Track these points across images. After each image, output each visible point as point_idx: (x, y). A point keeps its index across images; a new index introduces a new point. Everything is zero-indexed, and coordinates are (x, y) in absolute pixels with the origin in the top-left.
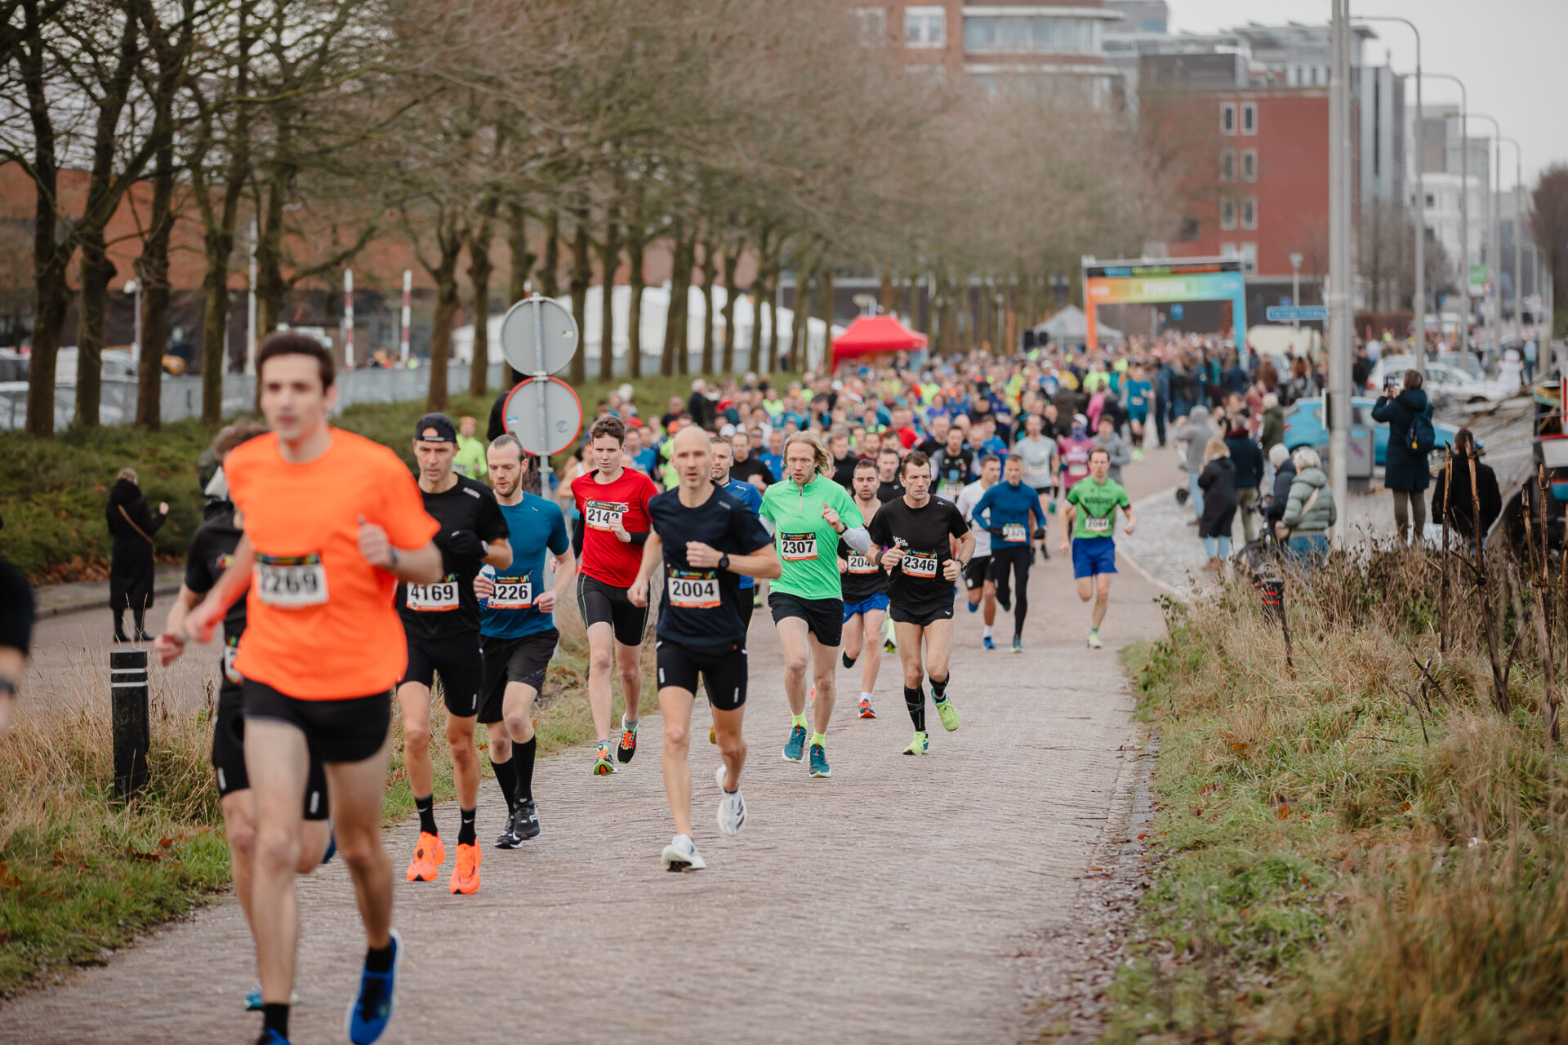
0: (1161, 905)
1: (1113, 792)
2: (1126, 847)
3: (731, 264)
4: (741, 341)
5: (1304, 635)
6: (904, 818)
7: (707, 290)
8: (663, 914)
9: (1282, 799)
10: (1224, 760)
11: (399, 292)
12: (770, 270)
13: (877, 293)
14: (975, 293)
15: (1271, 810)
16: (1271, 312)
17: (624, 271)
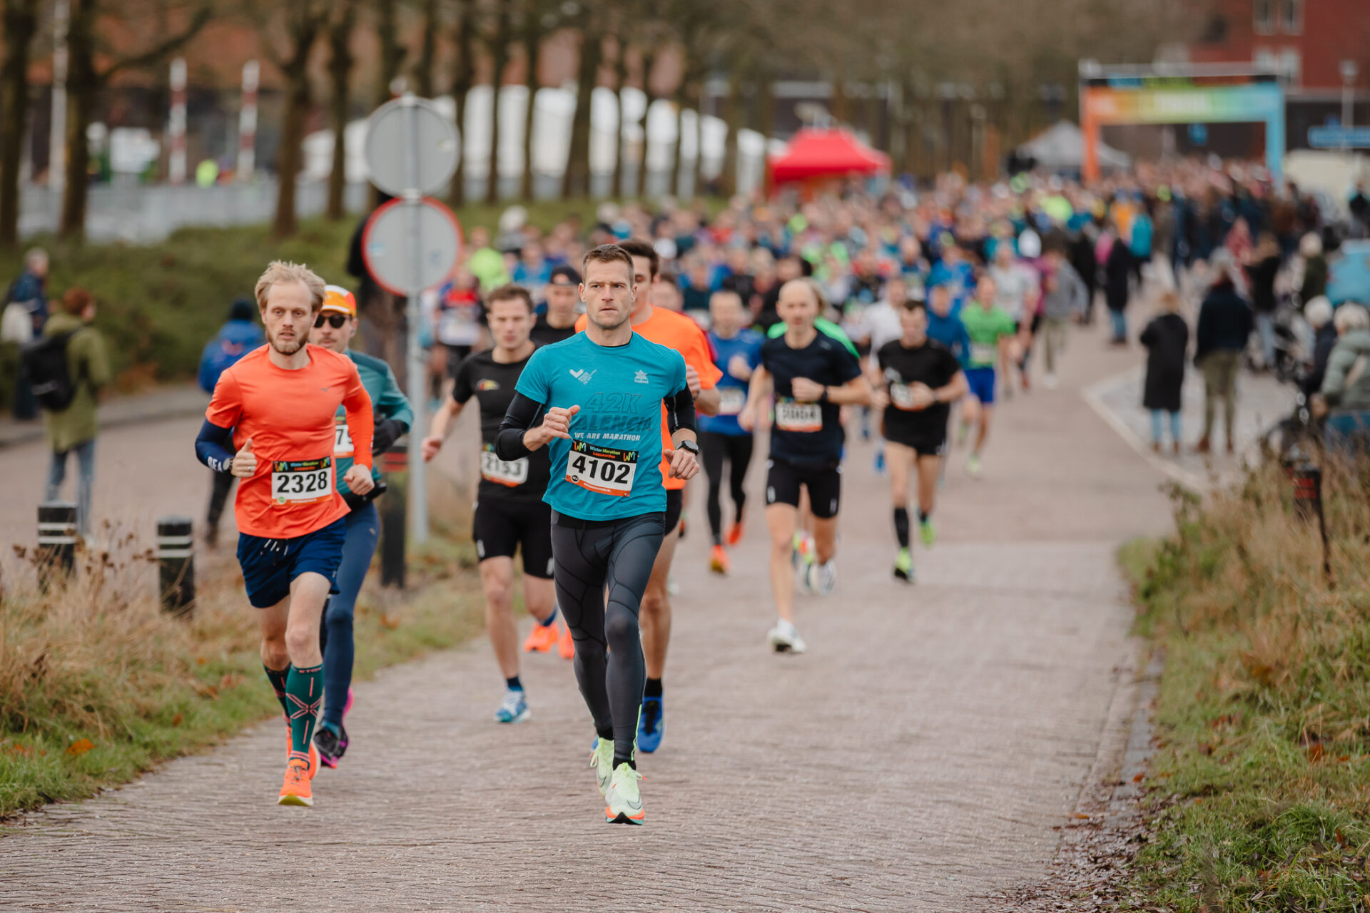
0: (1161, 864)
1: (1104, 722)
2: (1119, 791)
3: (648, 64)
4: (659, 160)
5: (1346, 537)
6: (845, 748)
7: (617, 93)
8: (547, 859)
9: (1314, 737)
10: (1243, 686)
11: (238, 91)
12: (695, 73)
13: (827, 104)
14: (949, 108)
15: (1300, 750)
16: (1316, 136)
17: (517, 67)
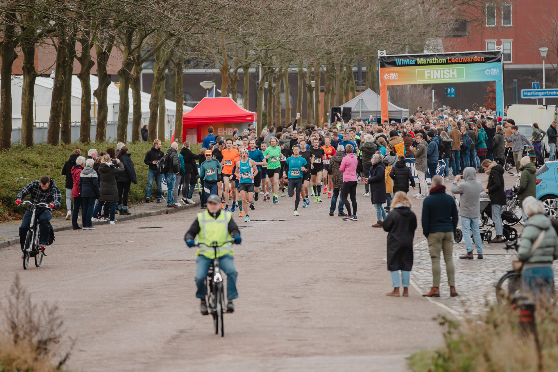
3: (103, 57)
4: (112, 117)
7: (84, 79)
14: (293, 78)
16: (524, 93)
